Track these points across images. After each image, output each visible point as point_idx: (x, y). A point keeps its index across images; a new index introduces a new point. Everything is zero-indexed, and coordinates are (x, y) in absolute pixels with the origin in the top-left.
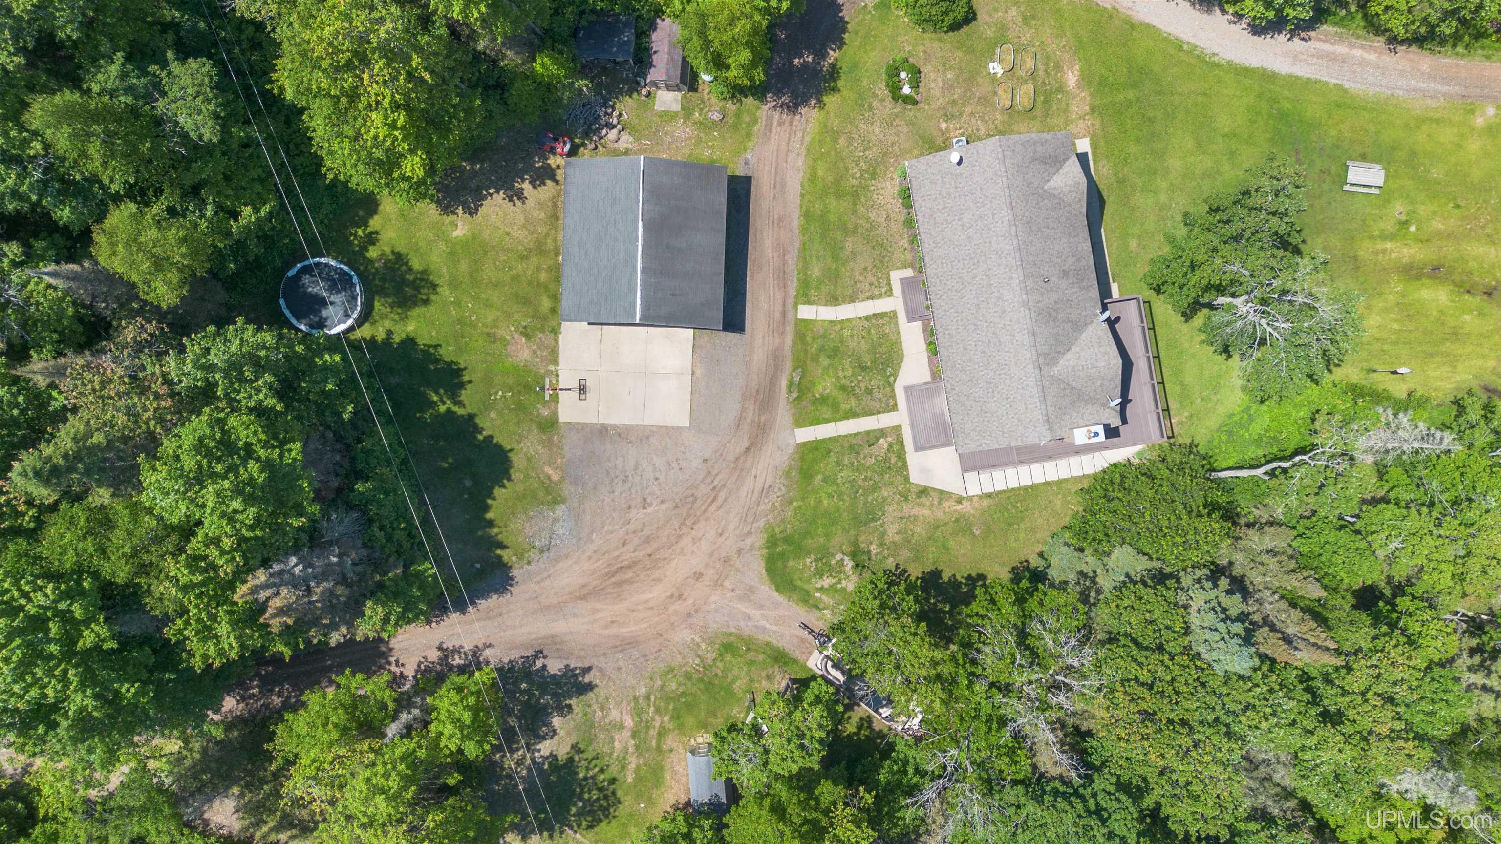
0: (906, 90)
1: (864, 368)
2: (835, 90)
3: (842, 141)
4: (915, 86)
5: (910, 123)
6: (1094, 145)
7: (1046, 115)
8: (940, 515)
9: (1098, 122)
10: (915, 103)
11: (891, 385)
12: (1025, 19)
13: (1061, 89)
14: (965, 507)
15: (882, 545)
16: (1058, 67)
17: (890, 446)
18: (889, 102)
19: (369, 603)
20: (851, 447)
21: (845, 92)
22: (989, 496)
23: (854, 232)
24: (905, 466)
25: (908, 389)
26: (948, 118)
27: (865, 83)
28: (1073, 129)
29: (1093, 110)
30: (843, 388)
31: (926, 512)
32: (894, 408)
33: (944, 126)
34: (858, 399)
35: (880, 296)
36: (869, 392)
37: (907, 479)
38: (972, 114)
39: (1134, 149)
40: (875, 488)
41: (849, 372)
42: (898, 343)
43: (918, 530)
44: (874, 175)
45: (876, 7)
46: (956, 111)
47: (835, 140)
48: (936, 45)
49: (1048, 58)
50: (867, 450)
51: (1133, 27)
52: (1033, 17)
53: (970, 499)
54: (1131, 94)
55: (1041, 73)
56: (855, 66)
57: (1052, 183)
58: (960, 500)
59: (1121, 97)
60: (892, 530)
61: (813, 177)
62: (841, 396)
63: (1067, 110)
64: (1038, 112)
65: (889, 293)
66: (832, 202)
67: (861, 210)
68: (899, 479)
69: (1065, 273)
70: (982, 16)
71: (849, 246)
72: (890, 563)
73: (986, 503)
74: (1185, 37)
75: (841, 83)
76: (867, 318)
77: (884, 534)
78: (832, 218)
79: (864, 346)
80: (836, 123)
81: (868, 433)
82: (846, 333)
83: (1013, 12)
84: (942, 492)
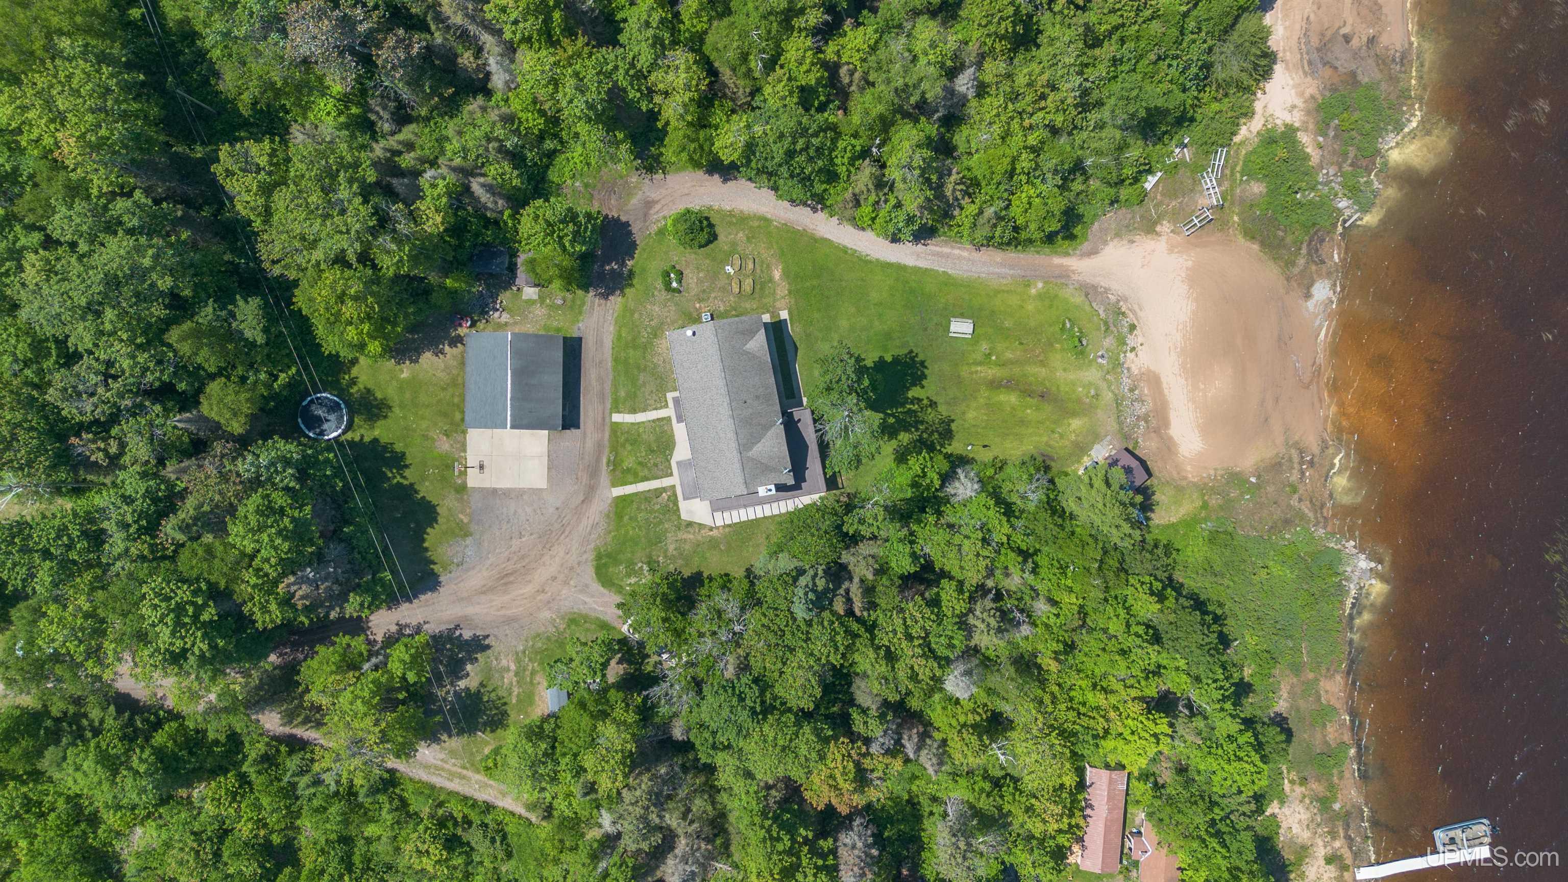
0: (674, 285)
1: (653, 451)
2: (631, 285)
3: (636, 316)
4: (680, 281)
5: (676, 304)
6: (790, 313)
7: (761, 297)
8: (699, 538)
9: (793, 301)
10: (680, 292)
11: (669, 461)
12: (748, 238)
13: (771, 280)
14: (714, 533)
15: (666, 557)
16: (768, 266)
17: (669, 497)
18: (664, 293)
19: (352, 595)
20: (646, 498)
21: (637, 286)
22: (729, 526)
23: (644, 370)
24: (678, 509)
25: (678, 463)
26: (700, 300)
27: (649, 280)
28: (778, 304)
29: (790, 292)
30: (640, 463)
31: (691, 536)
32: (671, 475)
33: (698, 305)
34: (649, 470)
35: (661, 408)
36: (656, 465)
37: (679, 516)
38: (715, 298)
39: (816, 315)
40: (661, 522)
41: (643, 454)
42: (672, 436)
43: (687, 547)
44: (655, 336)
45: (656, 234)
46: (705, 296)
47: (632, 315)
48: (693, 256)
49: (763, 262)
50: (655, 500)
51: (816, 240)
52: (753, 237)
53: (717, 528)
54: (815, 283)
55: (758, 271)
56: (644, 270)
57: (748, 346)
58: (711, 529)
59: (808, 284)
60: (671, 548)
61: (619, 337)
62: (639, 468)
63: (774, 294)
64: (756, 295)
65: (666, 406)
66: (631, 352)
67: (649, 357)
68: (675, 517)
69: (757, 397)
70: (721, 237)
71: (642, 377)
72: (671, 568)
73: (727, 530)
74: (849, 246)
75: (635, 282)
76: (654, 421)
77: (666, 551)
78: (631, 361)
79: (652, 438)
80: (632, 305)
81: (656, 490)
82: (641, 430)
83: (741, 234)
84: (700, 524)
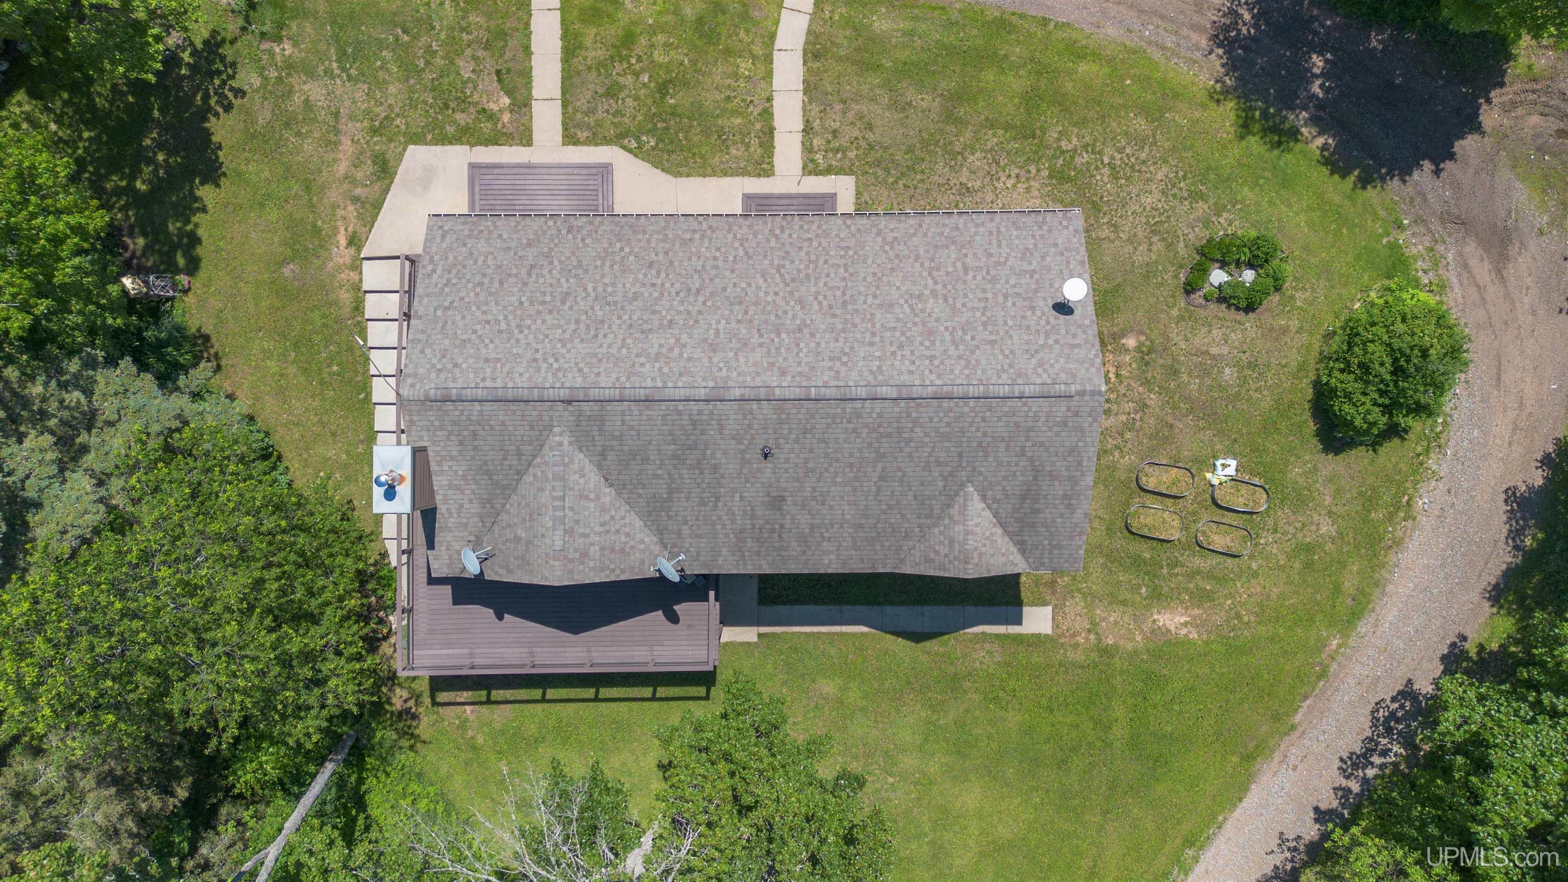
0: (1218, 276)
1: (663, 89)
2: (1245, 127)
3: (1140, 124)
4: (1223, 297)
5: (1150, 271)
6: (1037, 640)
7: (1111, 557)
8: (334, 195)
9: (1078, 656)
10: (1190, 289)
11: (618, 139)
12: (1309, 549)
13: (1158, 597)
14: (341, 252)
15: (290, 66)
16: (1202, 597)
17: (492, 117)
18: (1199, 235)
20: (502, 35)
21: (1236, 151)
22: (358, 307)
23: (949, 117)
24: (443, 140)
25: (604, 171)
26: (1144, 355)
27: (1247, 194)
28: (1074, 606)
29: (1106, 652)
30: (628, 40)
31: (342, 168)
32: (569, 139)
33: (1130, 342)
34: (601, 65)
35: (808, 149)
36: (612, 92)
37: (418, 139)
38: (1143, 406)
39: (1013, 719)
40: (409, 70)
41: (659, 56)
42: (705, 170)
43: (309, 147)
44: (1059, 176)
45: (1394, 247)
46: (1155, 372)
47: (1145, 111)
48: (1294, 358)
49: (1222, 580)
50: (490, 65)
51: (1249, 758)
52: (1309, 565)
53: (356, 266)
54: (1119, 733)
55: (1198, 562)
56: (1286, 182)
57: (976, 505)
58: (355, 242)
59: (1120, 712)
60: (316, 91)
61: (1077, 51)
62: (612, 32)
63: (1114, 600)
64: (1121, 542)
65: (811, 168)
66: (1017, 83)
67: (993, 139)
68: (417, 119)
69: (777, 502)
70: (1331, 464)
71: (924, 100)
72: (248, 78)
73: (345, 296)
74: (1208, 858)
75: (1254, 142)
76: (767, 114)
77: (311, 75)
78: (990, 76)
79: (710, 98)
80: (1180, 118)
81: (526, 74)
82: (744, 66)
83: (1327, 528)
84: (377, 206)
